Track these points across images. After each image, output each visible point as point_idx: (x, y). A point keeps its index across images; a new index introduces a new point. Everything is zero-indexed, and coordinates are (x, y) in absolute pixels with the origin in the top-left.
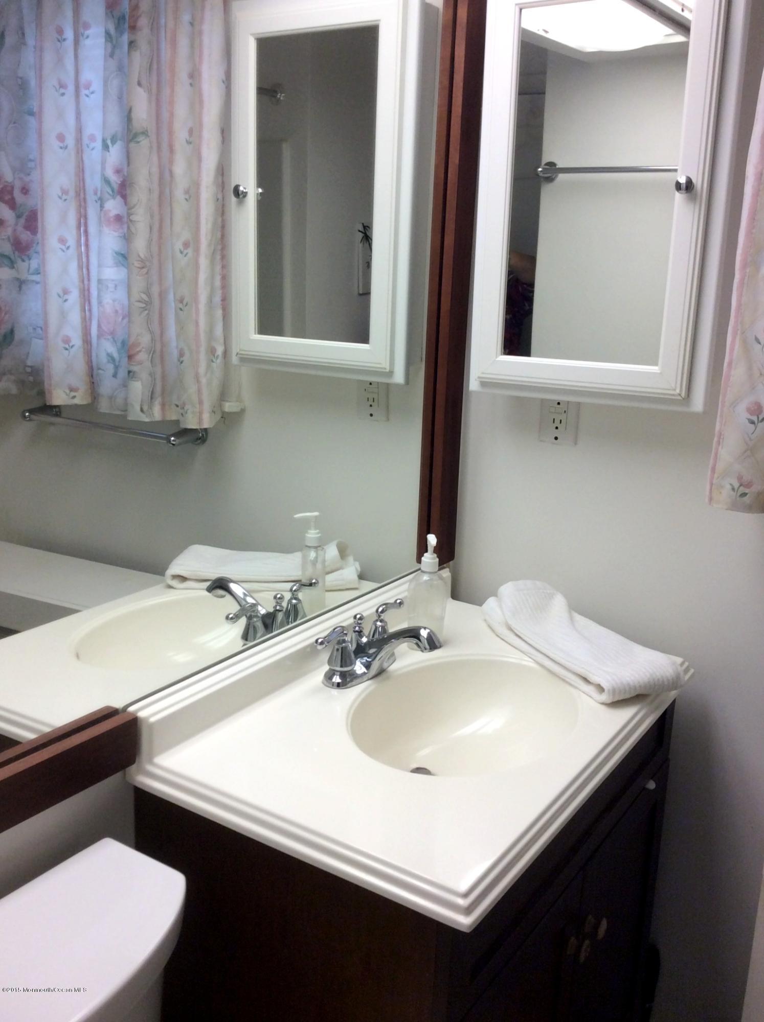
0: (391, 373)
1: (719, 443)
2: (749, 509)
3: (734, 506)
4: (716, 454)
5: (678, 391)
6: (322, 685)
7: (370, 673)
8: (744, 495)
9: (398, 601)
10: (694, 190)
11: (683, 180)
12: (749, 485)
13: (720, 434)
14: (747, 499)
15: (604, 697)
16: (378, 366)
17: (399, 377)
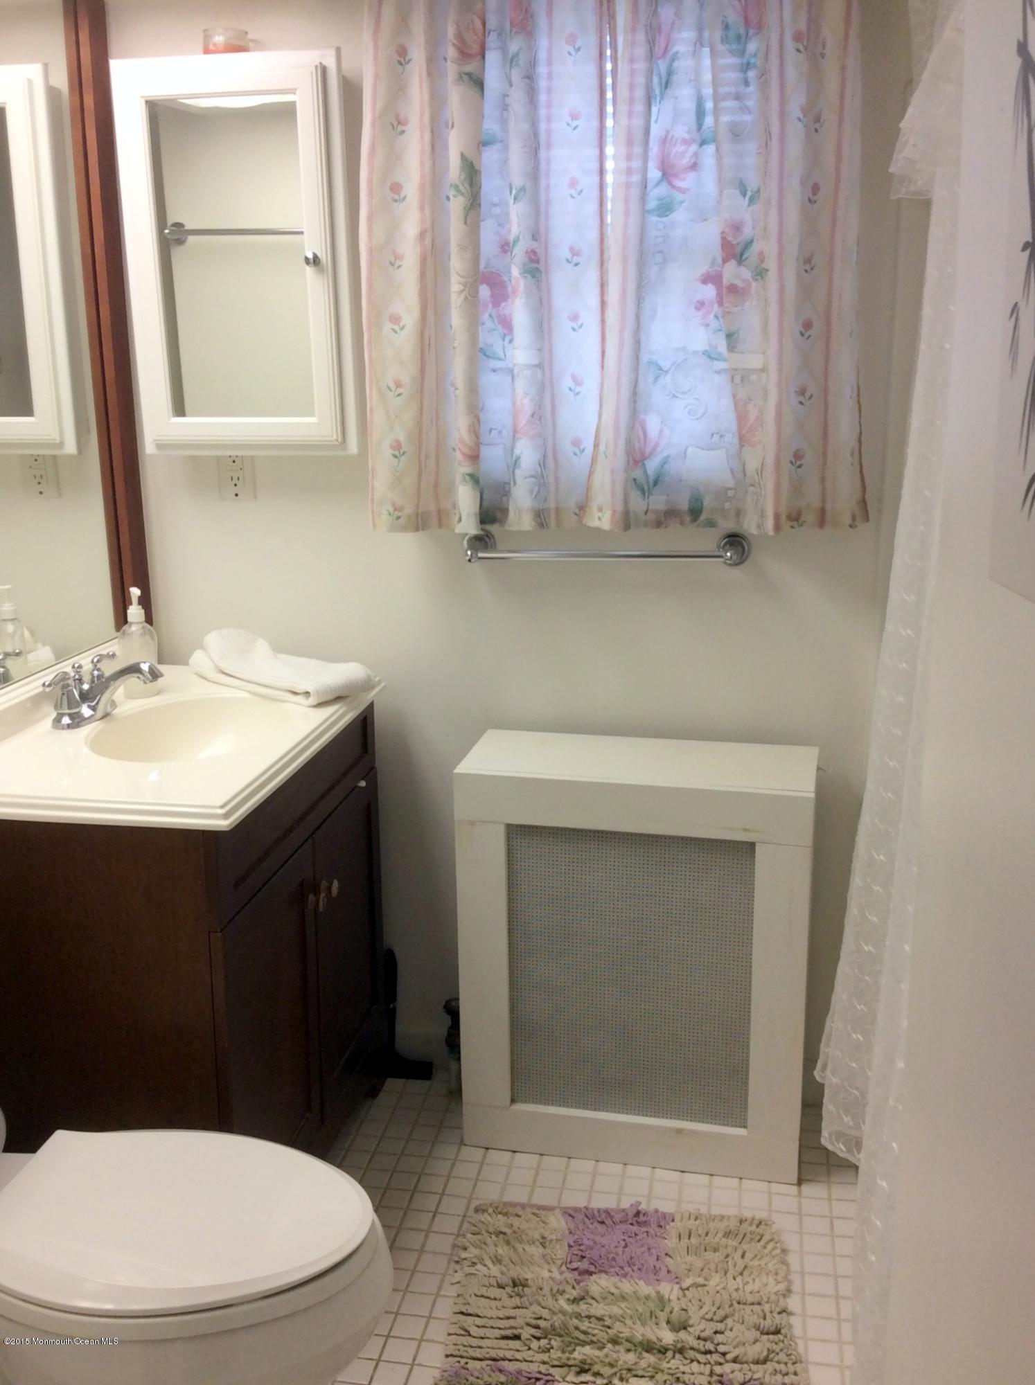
0: (61, 445)
1: (373, 476)
2: (404, 529)
3: (393, 528)
4: (373, 486)
5: (335, 437)
6: (52, 730)
7: (97, 714)
8: (398, 518)
9: (111, 653)
10: (321, 264)
11: (310, 256)
12: (401, 509)
13: (373, 470)
14: (402, 521)
15: (312, 700)
16: (49, 438)
17: (71, 448)
